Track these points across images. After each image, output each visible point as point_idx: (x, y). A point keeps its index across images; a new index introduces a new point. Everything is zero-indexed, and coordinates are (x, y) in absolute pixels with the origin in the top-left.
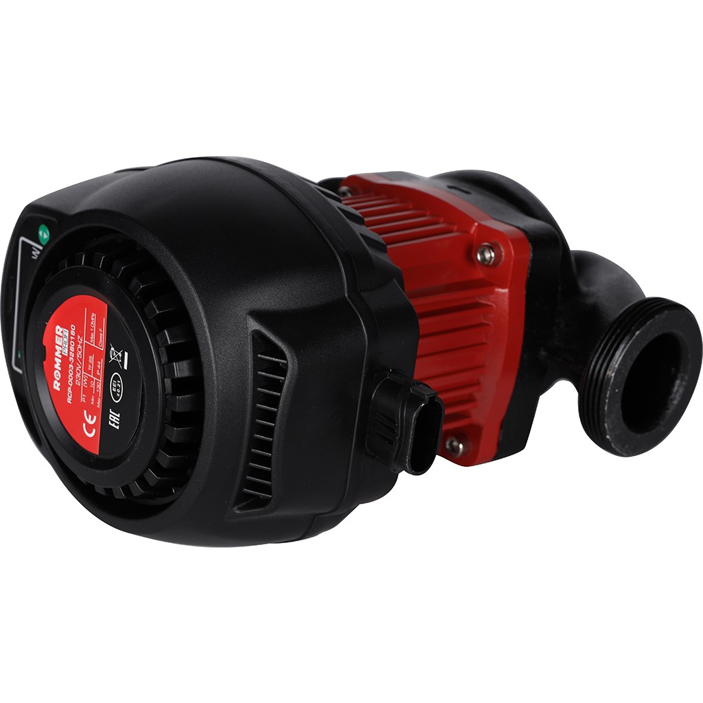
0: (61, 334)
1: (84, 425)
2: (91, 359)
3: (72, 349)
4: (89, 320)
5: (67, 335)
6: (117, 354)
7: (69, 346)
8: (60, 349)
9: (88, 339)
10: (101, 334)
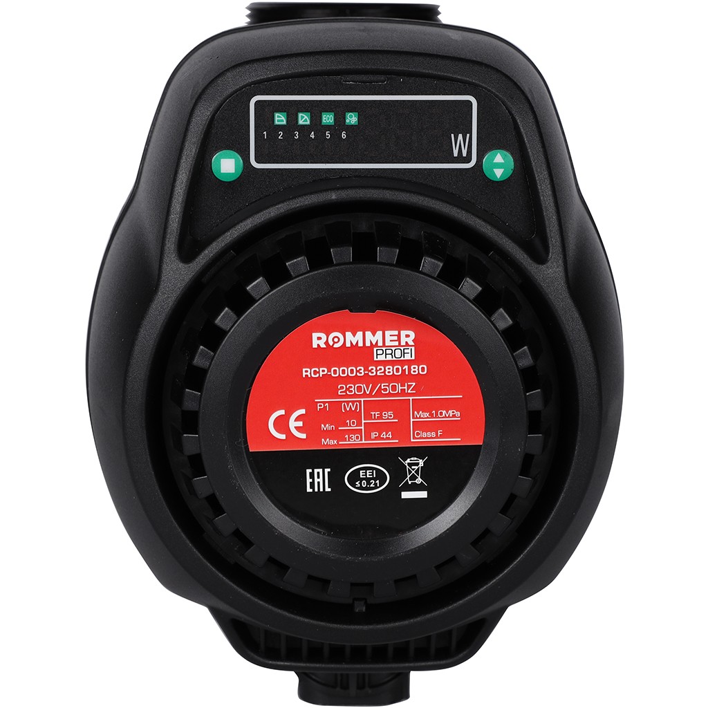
0: (403, 343)
1: (282, 412)
2: (388, 416)
3: (390, 370)
4: (447, 405)
5: (407, 357)
6: (417, 472)
7: (392, 363)
8: (380, 344)
9: (419, 406)
10: (434, 434)
